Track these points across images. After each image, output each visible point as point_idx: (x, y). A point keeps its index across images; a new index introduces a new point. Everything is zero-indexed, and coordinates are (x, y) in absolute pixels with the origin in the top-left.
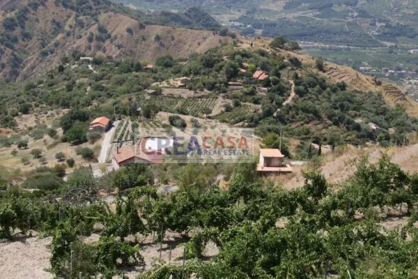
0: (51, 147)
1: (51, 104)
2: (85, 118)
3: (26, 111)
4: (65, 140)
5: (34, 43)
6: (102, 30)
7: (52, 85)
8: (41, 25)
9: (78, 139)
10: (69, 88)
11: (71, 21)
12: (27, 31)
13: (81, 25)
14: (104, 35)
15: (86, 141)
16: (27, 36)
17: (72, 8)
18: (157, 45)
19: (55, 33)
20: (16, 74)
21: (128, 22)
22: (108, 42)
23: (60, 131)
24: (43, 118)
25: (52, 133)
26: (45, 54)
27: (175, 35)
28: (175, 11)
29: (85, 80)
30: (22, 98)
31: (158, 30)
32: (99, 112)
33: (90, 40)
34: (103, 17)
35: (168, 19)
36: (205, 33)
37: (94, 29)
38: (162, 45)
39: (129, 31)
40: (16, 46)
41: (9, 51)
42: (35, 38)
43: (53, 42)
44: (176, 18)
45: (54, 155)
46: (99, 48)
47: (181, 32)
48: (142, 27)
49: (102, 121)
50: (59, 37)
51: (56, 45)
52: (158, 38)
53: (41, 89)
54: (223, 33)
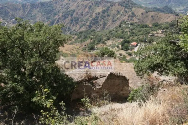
0: (117, 51)
1: (116, 37)
2: (128, 42)
3: (109, 39)
4: (122, 49)
5: (111, 17)
6: (133, 13)
7: (117, 31)
8: (113, 12)
9: (126, 49)
10: (123, 33)
11: (123, 11)
12: (109, 14)
13: (126, 12)
14: (133, 15)
15: (129, 50)
16: (108, 16)
17: (123, 6)
18: (151, 19)
19: (117, 15)
20: (104, 27)
21: (142, 11)
22: (134, 18)
23: (120, 46)
24: (114, 42)
25: (118, 47)
26: (113, 21)
27: (158, 15)
28: (159, 7)
29: (128, 30)
30: (108, 35)
31: (153, 14)
32: (133, 41)
33: (129, 17)
34: (133, 9)
35: (156, 10)
36: (170, 15)
37: (130, 13)
38: (153, 19)
39: (142, 14)
40: (105, 19)
41: (103, 20)
42: (111, 16)
43: (116, 17)
44: (159, 10)
45: (119, 54)
46: (131, 19)
47: (161, 14)
48: (147, 12)
49: (134, 43)
50: (119, 16)
51: (117, 18)
52: (152, 16)
53: (114, 32)
54: (177, 15)
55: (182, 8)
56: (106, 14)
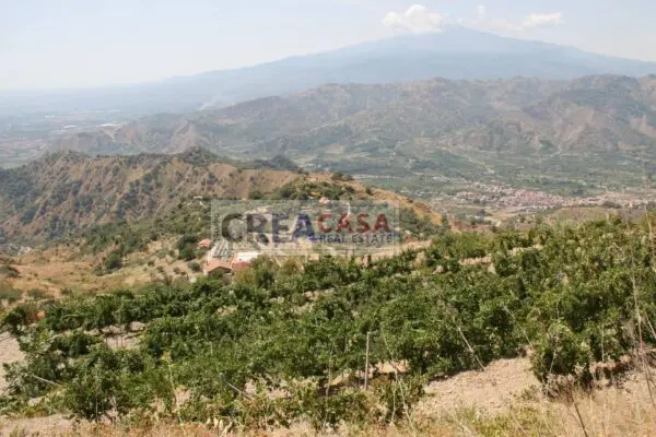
0: (170, 264)
1: (172, 232)
2: (194, 241)
3: (155, 239)
4: (180, 258)
5: (164, 190)
6: (211, 176)
7: (172, 219)
8: (169, 176)
9: (189, 257)
10: (186, 220)
11: (190, 172)
12: (159, 181)
13: (196, 173)
14: (213, 180)
15: (195, 257)
16: (159, 185)
17: (190, 162)
18: (251, 183)
19: (178, 182)
20: (151, 212)
21: (230, 169)
22: (216, 185)
23: (177, 252)
24: (167, 242)
25: (172, 254)
26: (171, 197)
27: (264, 175)
28: (265, 159)
29: (197, 213)
30: (153, 229)
31: (251, 173)
32: (205, 236)
33: (203, 184)
34: (212, 167)
35: (259, 164)
36: (287, 173)
37: (206, 176)
38: (255, 184)
39: (231, 175)
40: (152, 193)
41: (147, 197)
42: (164, 187)
43: (177, 188)
44: (265, 164)
45: (172, 270)
46: (209, 189)
47: (268, 172)
48: (240, 171)
49: (205, 242)
50: (181, 184)
51: (180, 189)
52: (252, 179)
53: (167, 222)
54: (300, 172)
55: (311, 158)
56: (153, 181)
